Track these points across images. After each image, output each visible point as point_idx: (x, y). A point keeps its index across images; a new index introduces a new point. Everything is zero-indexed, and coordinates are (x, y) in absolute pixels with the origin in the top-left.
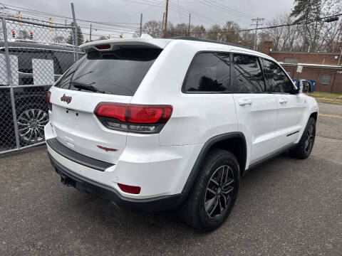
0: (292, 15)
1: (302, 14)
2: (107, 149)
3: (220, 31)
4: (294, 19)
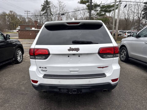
0: (41, 11)
1: (45, 11)
2: (103, 68)
3: (7, 15)
4: (42, 13)
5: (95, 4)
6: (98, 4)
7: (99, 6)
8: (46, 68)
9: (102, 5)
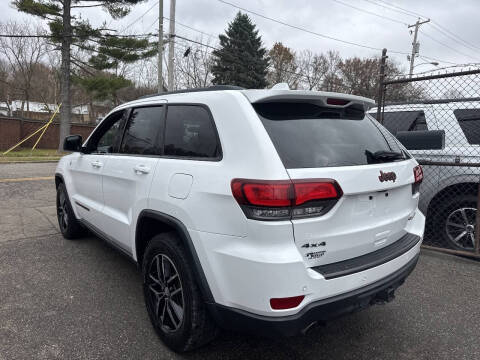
5: (83, 27)
6: (94, 27)
7: (96, 33)
8: (324, 244)
9: (108, 35)
